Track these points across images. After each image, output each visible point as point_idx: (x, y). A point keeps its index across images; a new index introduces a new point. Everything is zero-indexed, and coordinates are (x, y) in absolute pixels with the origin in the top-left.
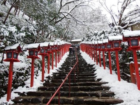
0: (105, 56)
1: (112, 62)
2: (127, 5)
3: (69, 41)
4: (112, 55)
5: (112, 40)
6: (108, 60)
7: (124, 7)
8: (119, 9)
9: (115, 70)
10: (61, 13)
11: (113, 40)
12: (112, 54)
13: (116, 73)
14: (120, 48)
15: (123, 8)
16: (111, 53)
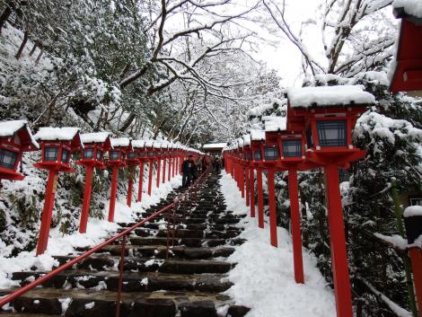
0: (280, 187)
1: (304, 211)
2: (353, 22)
3: (199, 145)
4: (305, 187)
5: (307, 103)
6: (287, 203)
7: (344, 29)
8: (326, 42)
9: (317, 251)
10: (161, 60)
11: (314, 105)
12: (304, 183)
13: (318, 265)
14: (351, 153)
15: (341, 31)
16: (299, 177)
